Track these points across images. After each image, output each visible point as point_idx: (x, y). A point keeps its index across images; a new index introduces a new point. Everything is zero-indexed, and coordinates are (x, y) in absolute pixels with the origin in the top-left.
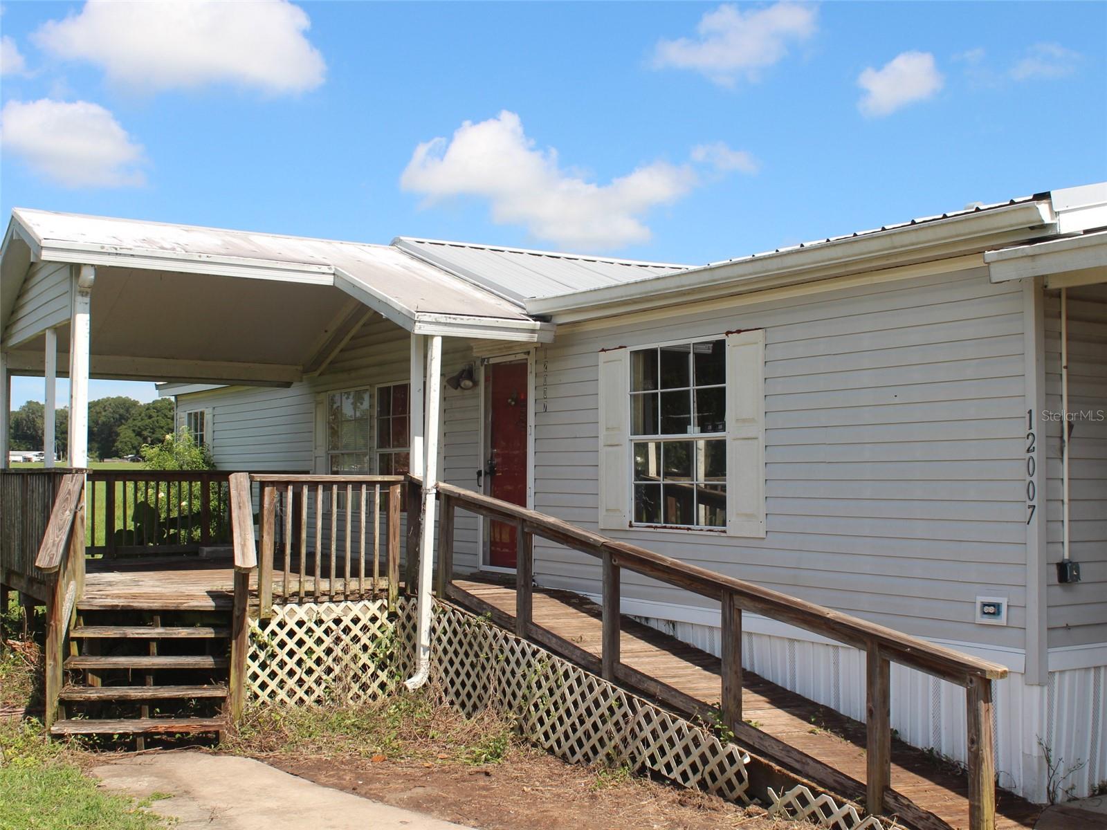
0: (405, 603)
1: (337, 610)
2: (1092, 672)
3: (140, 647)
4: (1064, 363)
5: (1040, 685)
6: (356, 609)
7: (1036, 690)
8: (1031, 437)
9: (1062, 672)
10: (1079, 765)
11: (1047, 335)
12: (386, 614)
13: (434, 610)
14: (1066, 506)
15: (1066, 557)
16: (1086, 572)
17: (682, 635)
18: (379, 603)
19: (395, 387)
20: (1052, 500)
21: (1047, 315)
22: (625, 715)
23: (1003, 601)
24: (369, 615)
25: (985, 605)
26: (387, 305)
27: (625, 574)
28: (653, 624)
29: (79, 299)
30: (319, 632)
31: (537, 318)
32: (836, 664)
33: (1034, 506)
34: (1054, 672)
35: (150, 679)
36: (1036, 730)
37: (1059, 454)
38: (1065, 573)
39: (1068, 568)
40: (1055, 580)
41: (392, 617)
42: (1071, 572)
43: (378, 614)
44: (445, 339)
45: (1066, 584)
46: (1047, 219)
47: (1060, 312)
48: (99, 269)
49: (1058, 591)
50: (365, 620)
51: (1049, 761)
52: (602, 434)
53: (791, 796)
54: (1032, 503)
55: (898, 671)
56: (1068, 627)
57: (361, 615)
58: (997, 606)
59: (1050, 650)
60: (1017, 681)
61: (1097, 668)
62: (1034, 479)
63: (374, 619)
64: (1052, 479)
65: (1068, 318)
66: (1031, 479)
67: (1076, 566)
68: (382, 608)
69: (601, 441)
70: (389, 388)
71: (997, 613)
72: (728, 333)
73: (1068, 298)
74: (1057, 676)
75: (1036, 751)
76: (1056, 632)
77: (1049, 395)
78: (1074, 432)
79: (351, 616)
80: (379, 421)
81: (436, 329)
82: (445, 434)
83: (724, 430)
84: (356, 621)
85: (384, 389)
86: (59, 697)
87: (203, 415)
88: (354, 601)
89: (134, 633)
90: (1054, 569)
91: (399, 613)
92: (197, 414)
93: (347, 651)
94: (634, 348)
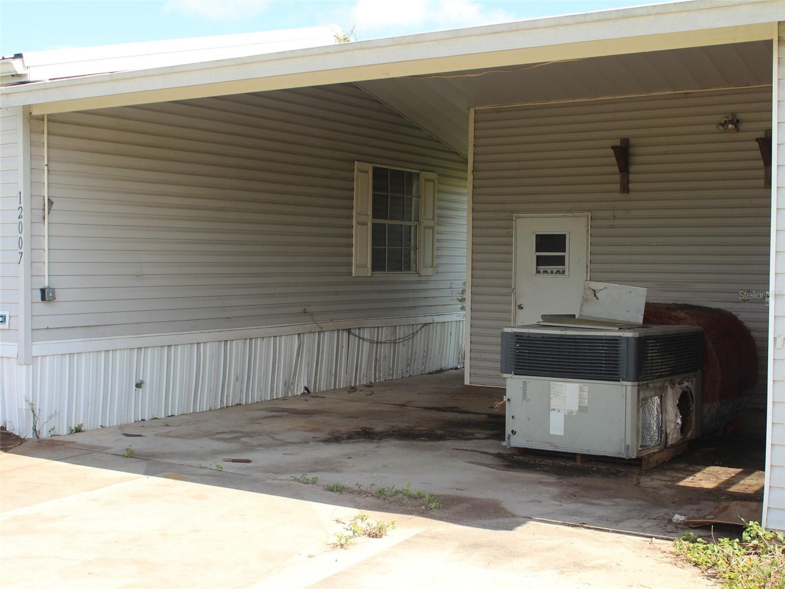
2: (67, 357)
4: (46, 163)
5: (26, 364)
7: (24, 367)
8: (20, 209)
9: (43, 357)
10: (59, 413)
11: (32, 144)
14: (46, 253)
15: (46, 284)
16: (60, 295)
20: (36, 249)
21: (31, 131)
23: (7, 313)
33: (22, 253)
34: (37, 357)
36: (23, 393)
37: (42, 220)
38: (45, 295)
39: (46, 291)
40: (38, 299)
42: (48, 294)
45: (45, 302)
46: (20, 71)
47: (44, 130)
49: (40, 306)
51: (33, 411)
54: (21, 251)
56: (48, 329)
58: (4, 317)
59: (34, 343)
60: (13, 362)
61: (72, 354)
62: (22, 235)
64: (36, 236)
65: (48, 134)
66: (21, 235)
67: (52, 290)
71: (4, 322)
73: (48, 121)
74: (39, 359)
75: (24, 406)
76: (36, 332)
77: (33, 183)
78: (54, 207)
90: (38, 292)
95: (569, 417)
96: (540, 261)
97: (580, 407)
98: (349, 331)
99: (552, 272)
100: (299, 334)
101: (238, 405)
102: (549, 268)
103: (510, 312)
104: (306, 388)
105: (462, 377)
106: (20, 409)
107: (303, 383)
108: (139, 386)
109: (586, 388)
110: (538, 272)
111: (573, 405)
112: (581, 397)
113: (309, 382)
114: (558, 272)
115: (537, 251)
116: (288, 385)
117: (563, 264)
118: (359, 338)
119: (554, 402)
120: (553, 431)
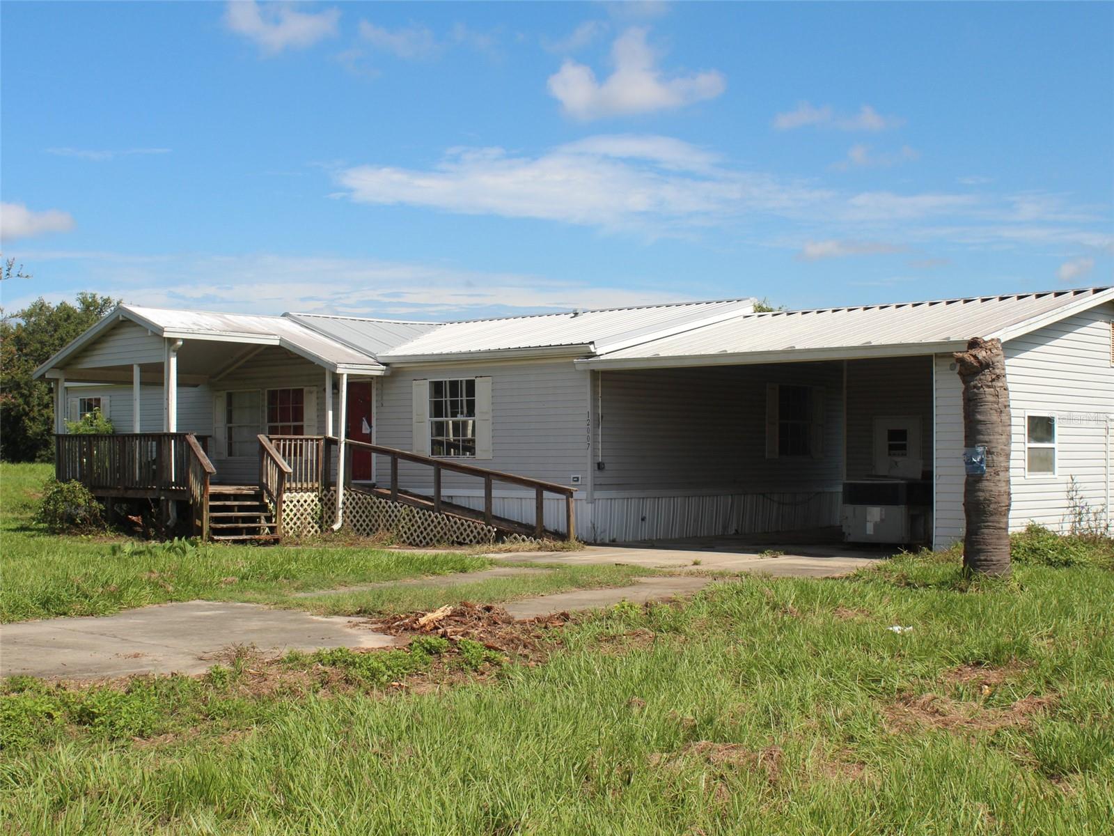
0: (327, 493)
1: (298, 496)
2: (609, 501)
3: (230, 509)
4: (600, 396)
5: (591, 503)
6: (306, 496)
7: (590, 505)
8: (588, 421)
9: (599, 499)
10: (605, 531)
11: (594, 386)
12: (317, 499)
13: (344, 495)
14: (600, 444)
15: (600, 460)
16: (607, 466)
17: (455, 502)
18: (314, 494)
20: (595, 441)
21: (594, 379)
22: (445, 524)
23: (580, 476)
24: (311, 499)
25: (574, 478)
26: (318, 358)
29: (172, 353)
30: (291, 506)
31: (384, 364)
32: (521, 505)
34: (596, 499)
35: (240, 521)
36: (590, 517)
37: (599, 426)
38: (600, 466)
39: (601, 464)
40: (596, 468)
41: (320, 500)
42: (602, 466)
43: (314, 499)
44: (348, 375)
45: (600, 470)
46: (593, 350)
47: (599, 378)
48: (185, 340)
49: (597, 472)
50: (309, 501)
51: (594, 528)
52: (414, 417)
54: (588, 443)
55: (546, 494)
56: (601, 485)
57: (307, 499)
58: (578, 478)
59: (594, 492)
60: (584, 502)
61: (611, 499)
62: (590, 435)
63: (313, 501)
64: (595, 435)
65: (602, 380)
66: (588, 435)
67: (603, 464)
68: (316, 496)
69: (414, 420)
71: (578, 481)
72: (476, 377)
73: (601, 375)
74: (597, 501)
75: (590, 525)
76: (597, 486)
77: (595, 406)
78: (604, 419)
79: (304, 499)
80: (269, 408)
81: (343, 371)
82: (318, 416)
83: (474, 416)
84: (305, 501)
85: (273, 391)
86: (210, 526)
87: (98, 400)
88: (305, 492)
89: (228, 503)
90: (596, 465)
91: (324, 498)
92: (91, 399)
93: (302, 515)
94: (431, 380)
95: (876, 525)
96: (891, 447)
97: (881, 519)
98: (764, 495)
99: (898, 455)
100: (732, 495)
101: (695, 537)
102: (894, 450)
104: (736, 531)
106: (587, 527)
107: (735, 527)
108: (643, 519)
109: (884, 509)
110: (890, 455)
111: (877, 518)
112: (881, 514)
113: (738, 526)
114: (902, 455)
115: (889, 441)
116: (725, 528)
117: (905, 449)
118: (770, 499)
119: (869, 518)
120: (868, 533)
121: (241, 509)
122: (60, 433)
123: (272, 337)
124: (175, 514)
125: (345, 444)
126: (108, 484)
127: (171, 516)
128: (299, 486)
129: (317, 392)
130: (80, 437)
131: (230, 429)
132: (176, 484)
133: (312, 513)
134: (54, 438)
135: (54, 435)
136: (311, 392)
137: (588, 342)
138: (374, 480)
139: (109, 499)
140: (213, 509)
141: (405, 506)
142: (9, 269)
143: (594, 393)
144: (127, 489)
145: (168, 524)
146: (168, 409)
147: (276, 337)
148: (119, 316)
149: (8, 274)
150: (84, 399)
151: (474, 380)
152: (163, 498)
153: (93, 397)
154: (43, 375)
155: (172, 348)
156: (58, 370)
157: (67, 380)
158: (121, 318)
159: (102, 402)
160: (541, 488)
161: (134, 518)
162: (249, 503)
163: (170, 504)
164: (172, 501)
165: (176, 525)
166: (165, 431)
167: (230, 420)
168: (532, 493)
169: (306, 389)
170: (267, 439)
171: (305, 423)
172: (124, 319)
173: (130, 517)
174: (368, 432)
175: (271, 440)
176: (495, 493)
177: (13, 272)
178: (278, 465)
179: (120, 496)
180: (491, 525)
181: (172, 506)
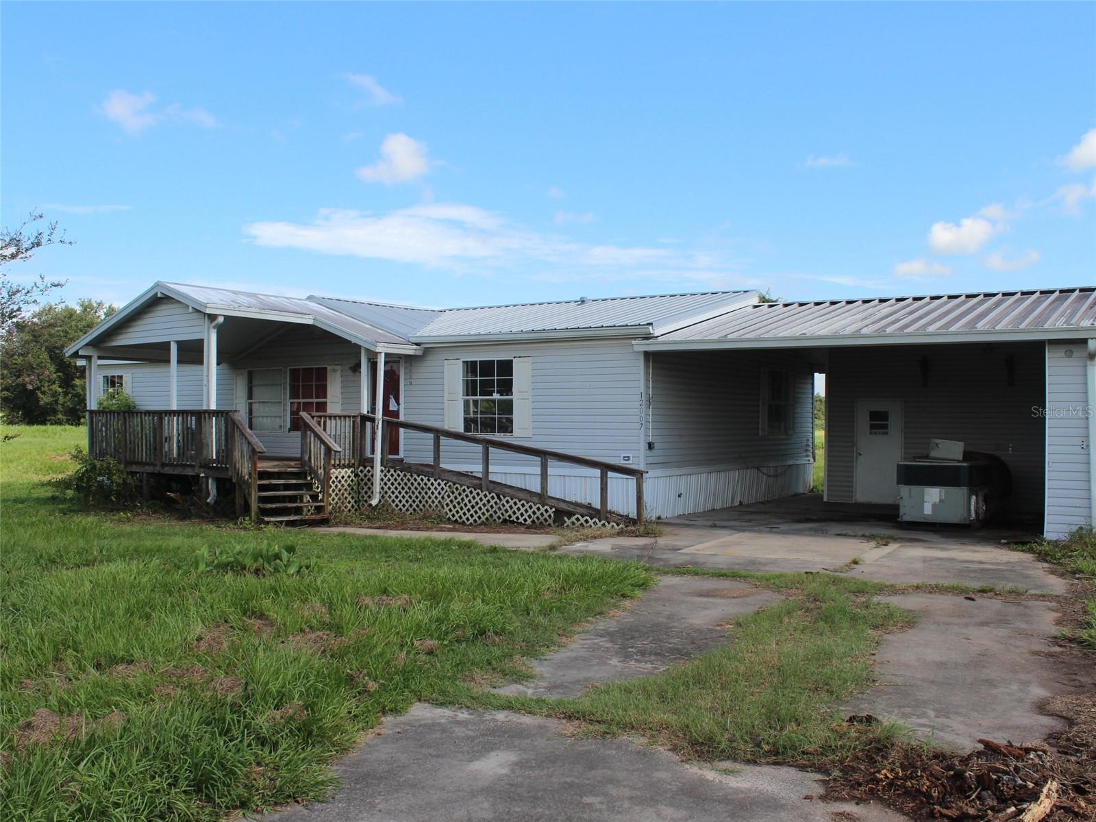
0: (363, 469)
1: (336, 472)
2: (656, 479)
4: (651, 376)
6: (343, 472)
8: (641, 401)
9: (649, 478)
10: (654, 509)
12: (354, 474)
13: (382, 471)
14: (651, 424)
15: (651, 441)
16: (657, 446)
18: (351, 469)
19: (303, 369)
20: (647, 422)
21: (646, 360)
22: (495, 503)
23: (631, 456)
25: (624, 457)
26: (356, 337)
27: (491, 449)
28: (474, 474)
29: (212, 330)
31: (417, 344)
34: (647, 478)
37: (649, 406)
38: (650, 446)
40: (647, 448)
41: (357, 476)
42: (652, 445)
43: (351, 474)
44: (387, 354)
45: (650, 449)
46: (651, 331)
47: (650, 360)
48: (226, 317)
49: (648, 451)
50: (346, 478)
51: (646, 507)
52: (446, 395)
53: (573, 519)
54: (642, 423)
56: (650, 464)
57: (345, 475)
58: (629, 457)
61: (658, 477)
62: (643, 415)
63: (349, 477)
64: (647, 415)
65: (652, 362)
66: (641, 415)
67: (654, 444)
68: (352, 472)
69: (445, 398)
70: (299, 370)
71: (629, 460)
72: (514, 357)
73: (652, 355)
74: (648, 480)
76: (648, 465)
77: (647, 387)
78: (654, 399)
79: (341, 475)
80: (290, 386)
81: (382, 349)
82: (342, 393)
83: (512, 395)
84: (343, 477)
85: (295, 369)
86: (258, 507)
87: (120, 377)
88: (343, 469)
89: (274, 482)
90: (647, 445)
91: (360, 473)
92: (114, 377)
93: (340, 491)
94: (464, 360)
95: (934, 506)
96: (872, 427)
97: (940, 500)
98: (757, 468)
99: (880, 434)
100: (738, 470)
102: (877, 431)
103: (853, 457)
104: (740, 502)
105: (822, 497)
107: (739, 499)
108: (679, 496)
109: (943, 491)
110: (871, 433)
111: (936, 499)
112: (940, 495)
113: (741, 498)
114: (883, 433)
115: (870, 421)
116: (733, 499)
117: (887, 429)
118: (762, 473)
119: (926, 498)
120: (925, 513)
121: (287, 487)
122: (92, 409)
123: (307, 316)
124: (215, 491)
125: (383, 421)
126: (144, 460)
127: (211, 492)
128: (337, 462)
129: (342, 371)
130: (114, 413)
131: (251, 405)
132: (217, 461)
133: (349, 489)
134: (88, 413)
135: (87, 411)
136: (334, 371)
137: (645, 323)
138: (401, 455)
139: (145, 474)
140: (262, 488)
141: (450, 483)
142: (52, 233)
143: (647, 373)
144: (163, 465)
145: (208, 501)
146: (208, 386)
147: (311, 317)
148: (157, 293)
149: (50, 240)
150: (107, 376)
151: (512, 360)
152: (202, 475)
153: (116, 375)
154: (77, 352)
155: (213, 324)
156: (91, 347)
157: (100, 358)
158: (159, 295)
159: (124, 379)
160: (605, 468)
161: (172, 495)
162: (294, 481)
163: (210, 481)
164: (213, 478)
165: (216, 502)
166: (205, 408)
167: (250, 396)
168: (597, 472)
169: (329, 368)
170: (309, 417)
171: (329, 399)
172: (162, 296)
173: (169, 494)
174: (396, 409)
175: (313, 417)
176: (550, 471)
177: (56, 237)
178: (323, 442)
179: (156, 472)
180: (547, 505)
181: (212, 483)
